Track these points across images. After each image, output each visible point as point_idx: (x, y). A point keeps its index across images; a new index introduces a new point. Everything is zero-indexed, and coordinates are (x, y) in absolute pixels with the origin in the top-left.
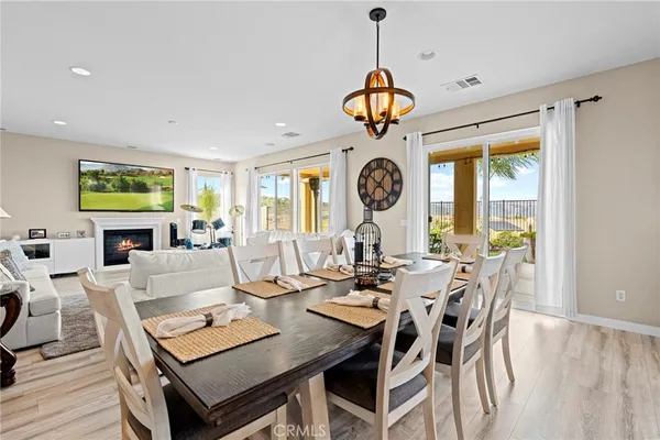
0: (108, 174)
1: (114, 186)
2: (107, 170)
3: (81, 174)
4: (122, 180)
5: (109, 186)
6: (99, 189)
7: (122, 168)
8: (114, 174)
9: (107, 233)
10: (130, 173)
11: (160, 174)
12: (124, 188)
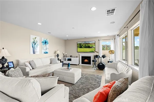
0: (83, 44)
1: (84, 47)
2: (82, 43)
3: (77, 44)
4: (85, 45)
5: (83, 47)
6: (81, 47)
7: (85, 43)
8: (84, 44)
9: (82, 57)
10: (87, 44)
11: (93, 44)
12: (86, 47)
